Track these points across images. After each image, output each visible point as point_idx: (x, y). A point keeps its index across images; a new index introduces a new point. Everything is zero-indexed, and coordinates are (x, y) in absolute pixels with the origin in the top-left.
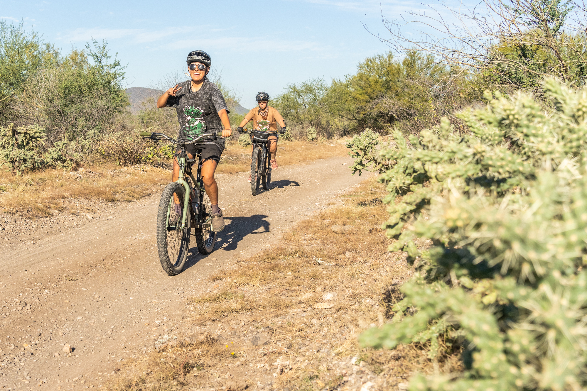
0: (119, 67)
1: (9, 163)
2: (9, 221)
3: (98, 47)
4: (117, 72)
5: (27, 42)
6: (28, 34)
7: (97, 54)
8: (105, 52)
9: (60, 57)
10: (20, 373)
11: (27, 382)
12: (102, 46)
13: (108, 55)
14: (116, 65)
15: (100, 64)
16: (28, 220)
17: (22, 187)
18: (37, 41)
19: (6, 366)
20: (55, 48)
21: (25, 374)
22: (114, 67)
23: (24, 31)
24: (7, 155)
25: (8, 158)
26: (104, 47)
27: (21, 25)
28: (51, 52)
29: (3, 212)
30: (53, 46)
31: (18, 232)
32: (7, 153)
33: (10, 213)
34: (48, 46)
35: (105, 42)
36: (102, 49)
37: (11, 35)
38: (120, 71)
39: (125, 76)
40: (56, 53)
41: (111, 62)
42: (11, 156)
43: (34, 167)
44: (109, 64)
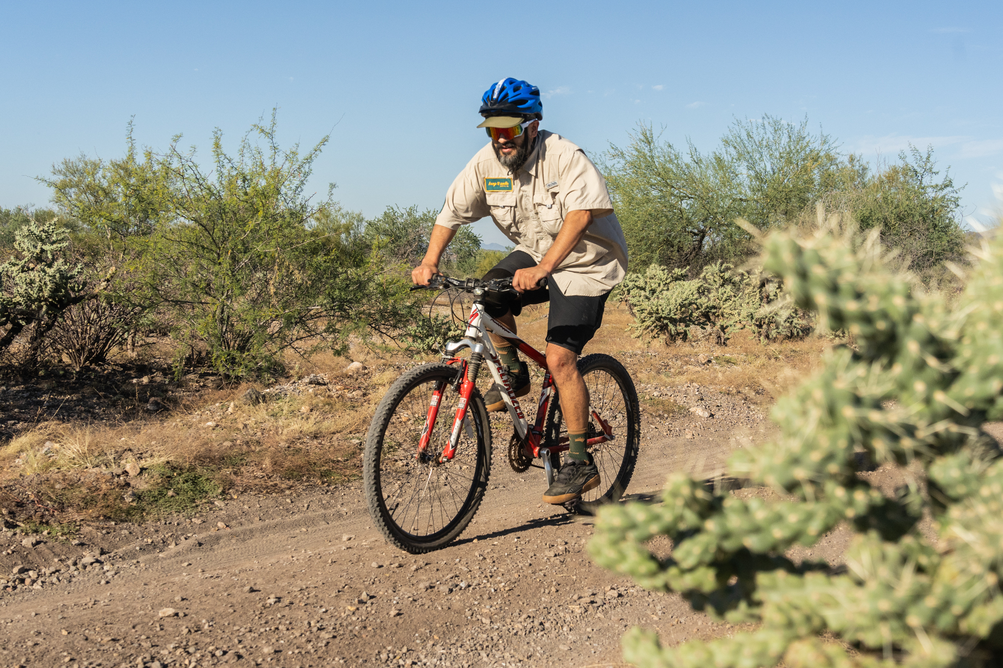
0: (952, 189)
1: (753, 327)
2: (724, 405)
3: (919, 158)
4: (947, 197)
5: (811, 151)
6: (813, 138)
7: (916, 167)
8: (929, 165)
9: (869, 175)
10: (651, 606)
11: (656, 618)
12: (925, 156)
13: (934, 170)
14: (946, 186)
15: (921, 183)
16: (752, 407)
17: (763, 360)
18: (827, 148)
19: (635, 594)
20: (864, 162)
21: (658, 607)
22: (942, 189)
23: (808, 134)
24: (752, 314)
25: (752, 318)
26: (928, 158)
27: (804, 125)
28: (857, 168)
29: (718, 391)
30: (860, 157)
31: (734, 421)
32: (752, 310)
33: (728, 394)
34: (852, 159)
35: (930, 149)
36: (924, 160)
37: (788, 140)
38: (952, 195)
39: (960, 202)
40: (864, 169)
41: (938, 180)
42: (757, 316)
43: (792, 334)
44: (933, 184)
